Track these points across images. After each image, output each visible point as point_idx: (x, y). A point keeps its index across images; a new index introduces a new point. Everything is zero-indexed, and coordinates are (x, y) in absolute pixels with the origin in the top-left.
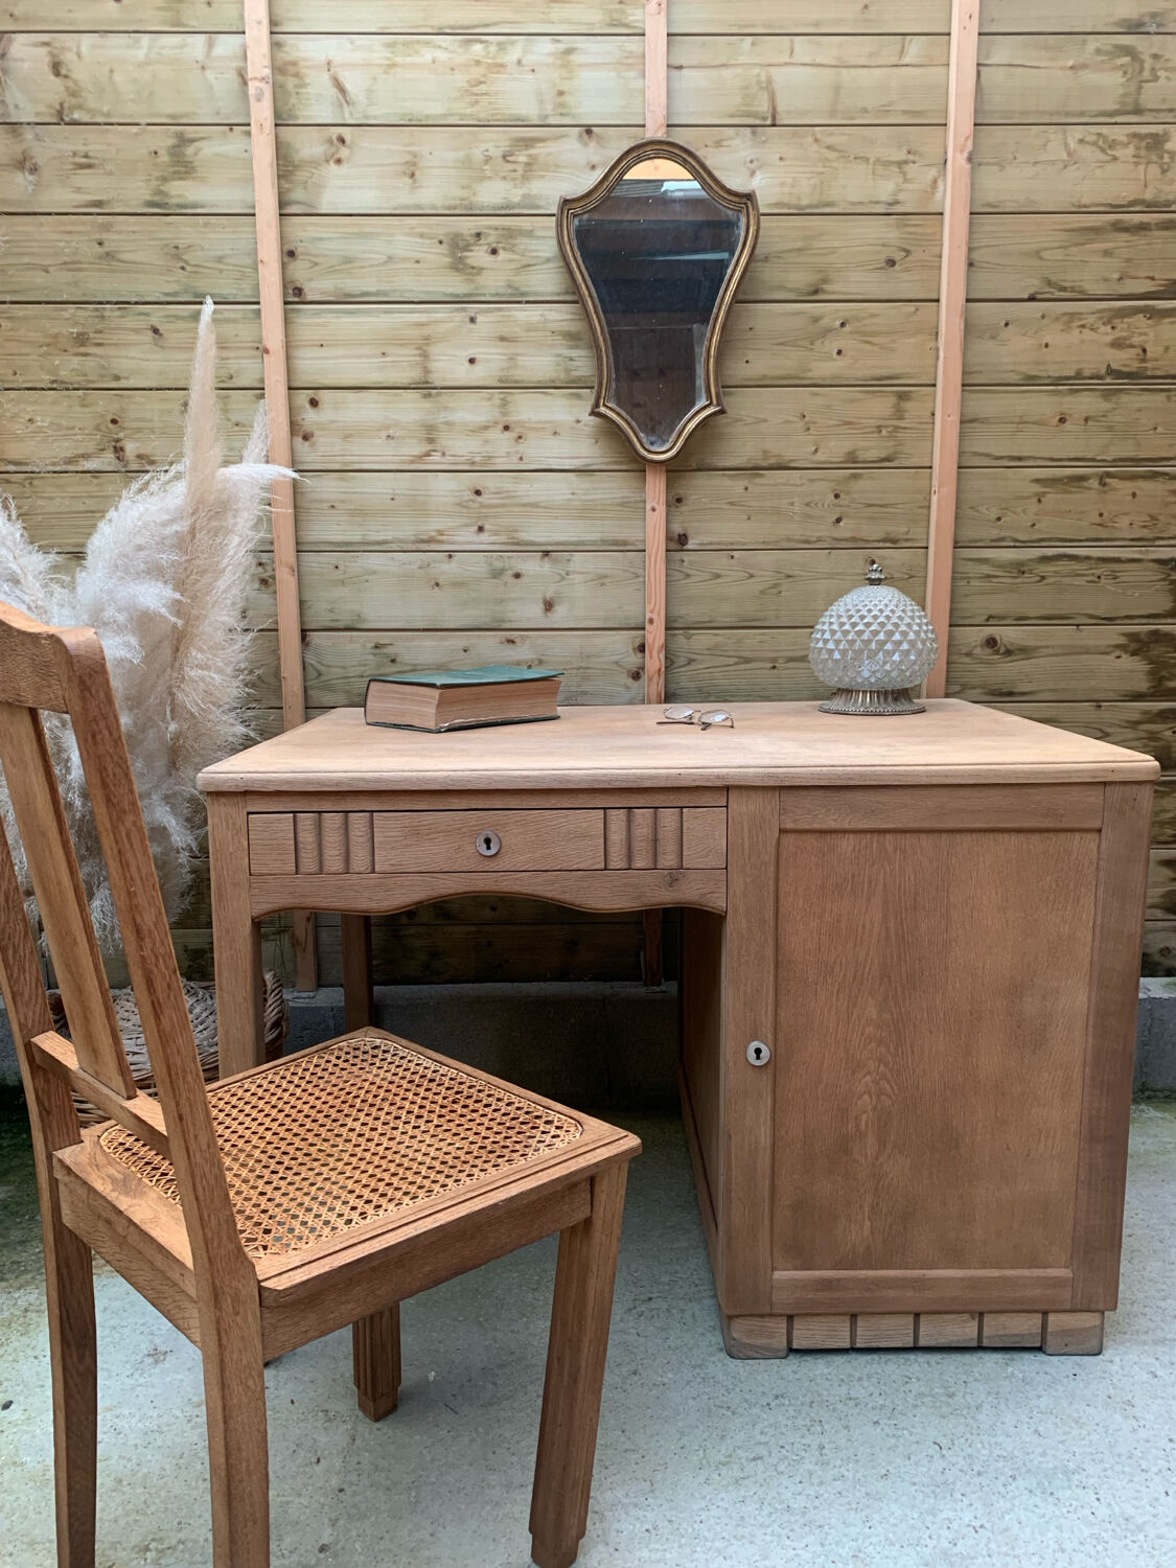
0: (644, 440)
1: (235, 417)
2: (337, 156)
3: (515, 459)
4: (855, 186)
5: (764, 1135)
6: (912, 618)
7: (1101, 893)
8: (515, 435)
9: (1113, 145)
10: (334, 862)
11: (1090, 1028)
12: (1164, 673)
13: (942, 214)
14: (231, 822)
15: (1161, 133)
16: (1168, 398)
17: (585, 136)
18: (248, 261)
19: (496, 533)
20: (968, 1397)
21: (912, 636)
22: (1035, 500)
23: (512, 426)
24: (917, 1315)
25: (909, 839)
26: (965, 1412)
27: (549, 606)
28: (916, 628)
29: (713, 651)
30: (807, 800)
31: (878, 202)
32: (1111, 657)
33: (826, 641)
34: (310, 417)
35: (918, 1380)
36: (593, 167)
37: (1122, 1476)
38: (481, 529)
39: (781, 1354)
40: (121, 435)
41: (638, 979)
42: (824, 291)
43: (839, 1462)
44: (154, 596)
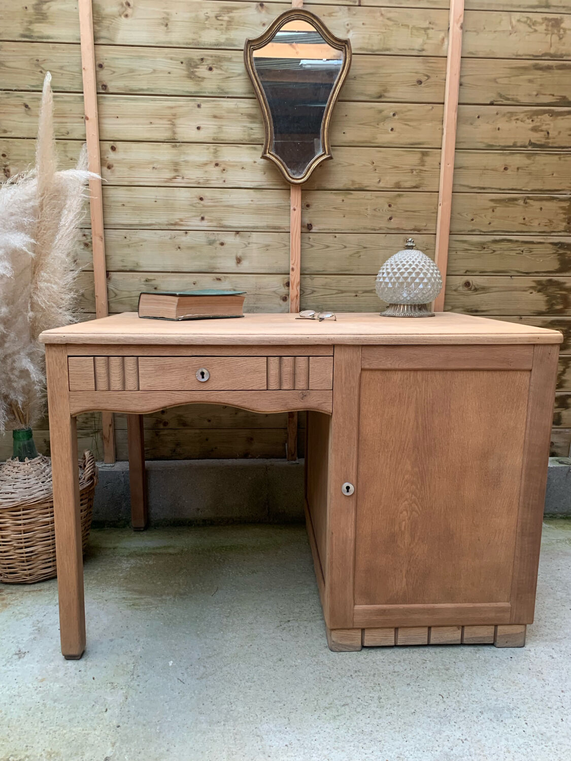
0: (290, 172)
1: (70, 155)
2: (125, 13)
3: (221, 181)
4: (402, 40)
5: (351, 534)
6: (429, 266)
7: (530, 405)
8: (222, 168)
9: (535, 23)
10: (116, 384)
11: (523, 476)
12: (554, 302)
13: (446, 57)
14: (58, 361)
15: (559, 18)
16: (560, 158)
17: (260, 7)
18: (77, 69)
19: (211, 221)
20: (456, 670)
21: (429, 275)
22: (491, 210)
23: (220, 163)
24: (430, 628)
25: (430, 375)
26: (455, 678)
27: (239, 260)
28: (431, 271)
29: (325, 286)
30: (377, 352)
31: (413, 50)
32: (528, 293)
33: (384, 278)
34: (111, 156)
35: (430, 661)
36: (264, 25)
37: (538, 711)
38: (203, 219)
39: (357, 649)
40: (8, 163)
41: (285, 457)
42: (385, 97)
43: (389, 706)
44: (20, 241)
